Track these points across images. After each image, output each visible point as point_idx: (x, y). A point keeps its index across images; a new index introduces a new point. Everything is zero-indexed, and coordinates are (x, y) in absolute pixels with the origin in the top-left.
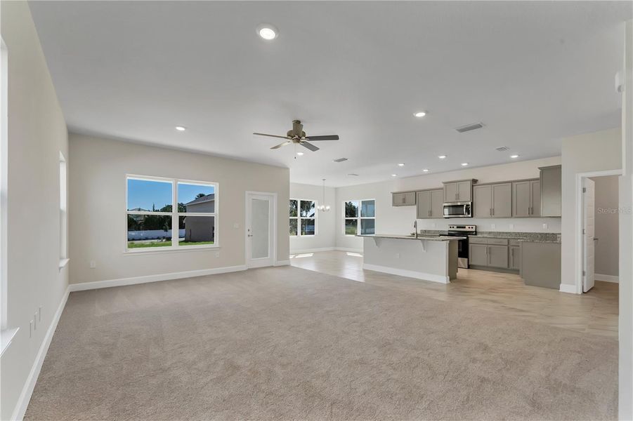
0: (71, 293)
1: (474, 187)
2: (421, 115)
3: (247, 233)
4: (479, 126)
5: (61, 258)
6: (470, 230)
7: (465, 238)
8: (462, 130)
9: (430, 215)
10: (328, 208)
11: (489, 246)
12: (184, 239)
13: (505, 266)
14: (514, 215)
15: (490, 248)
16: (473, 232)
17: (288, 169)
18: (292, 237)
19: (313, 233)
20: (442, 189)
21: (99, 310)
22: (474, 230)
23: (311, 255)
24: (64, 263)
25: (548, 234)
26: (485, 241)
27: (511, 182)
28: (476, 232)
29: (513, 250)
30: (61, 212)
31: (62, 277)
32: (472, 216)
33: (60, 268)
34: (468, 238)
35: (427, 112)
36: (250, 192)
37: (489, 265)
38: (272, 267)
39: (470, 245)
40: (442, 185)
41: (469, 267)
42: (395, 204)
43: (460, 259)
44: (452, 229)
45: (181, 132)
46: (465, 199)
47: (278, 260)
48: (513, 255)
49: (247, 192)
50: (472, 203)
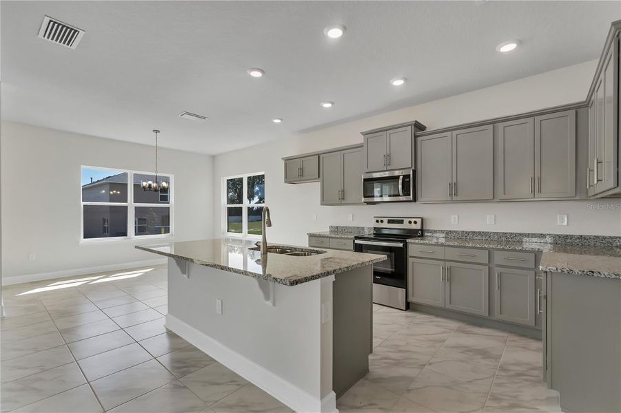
1: (419, 139)
6: (413, 226)
7: (401, 245)
9: (342, 199)
11: (448, 264)
13: (484, 311)
14: (500, 195)
15: (450, 269)
16: (416, 231)
20: (361, 146)
22: (418, 227)
25: (571, 237)
26: (440, 253)
27: (494, 122)
28: (422, 230)
29: (500, 275)
32: (415, 200)
34: (406, 245)
37: (448, 306)
39: (410, 261)
40: (360, 140)
41: (408, 306)
43: (375, 286)
44: (380, 225)
46: (402, 164)
48: (500, 287)
50: (414, 172)
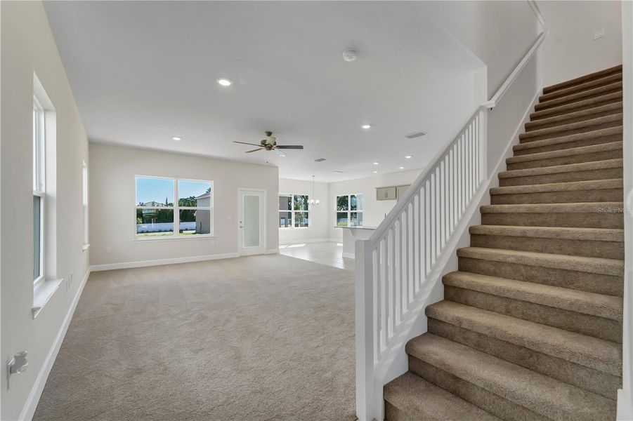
0: (91, 273)
2: (366, 127)
3: (239, 225)
4: (422, 134)
5: (84, 244)
8: (410, 137)
10: (317, 202)
12: (195, 231)
17: (277, 167)
18: (283, 229)
19: (307, 225)
21: (113, 284)
23: (303, 245)
24: (86, 247)
30: (84, 207)
31: (84, 258)
33: (83, 251)
35: (371, 125)
36: (242, 189)
38: (263, 254)
42: (378, 198)
45: (178, 141)
47: (268, 249)
49: (239, 189)
